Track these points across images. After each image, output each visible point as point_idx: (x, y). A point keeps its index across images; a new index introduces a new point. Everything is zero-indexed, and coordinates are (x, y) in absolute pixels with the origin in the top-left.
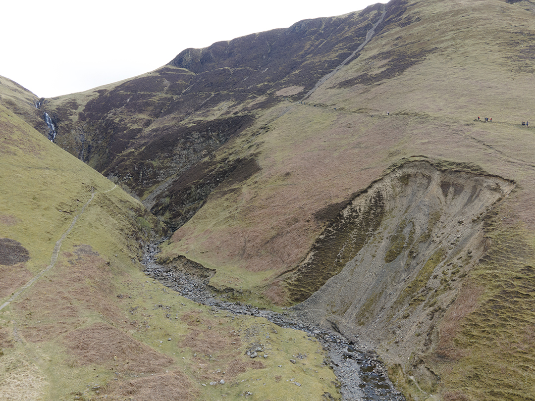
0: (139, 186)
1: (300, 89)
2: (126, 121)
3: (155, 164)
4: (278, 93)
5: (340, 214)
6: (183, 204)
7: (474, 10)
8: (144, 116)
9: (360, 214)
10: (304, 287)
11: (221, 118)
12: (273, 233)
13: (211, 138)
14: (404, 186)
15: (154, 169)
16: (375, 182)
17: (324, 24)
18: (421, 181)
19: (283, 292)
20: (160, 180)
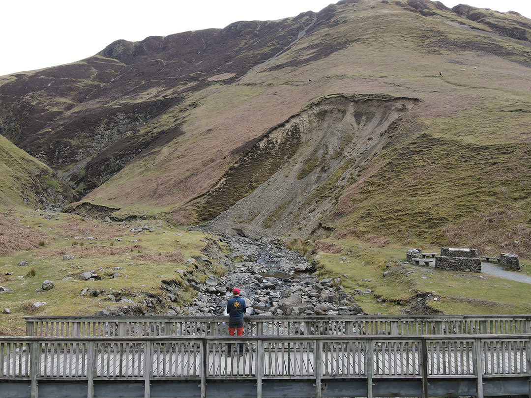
0: (53, 165)
1: (233, 75)
2: (45, 104)
3: (73, 143)
4: (210, 79)
5: (256, 145)
6: (100, 175)
7: (392, 15)
8: (66, 100)
9: (276, 145)
10: (213, 208)
11: (149, 100)
12: (188, 174)
13: (137, 120)
14: (320, 121)
15: (72, 148)
16: (293, 117)
17: (260, 26)
18: (337, 115)
19: (191, 214)
20: (78, 159)
